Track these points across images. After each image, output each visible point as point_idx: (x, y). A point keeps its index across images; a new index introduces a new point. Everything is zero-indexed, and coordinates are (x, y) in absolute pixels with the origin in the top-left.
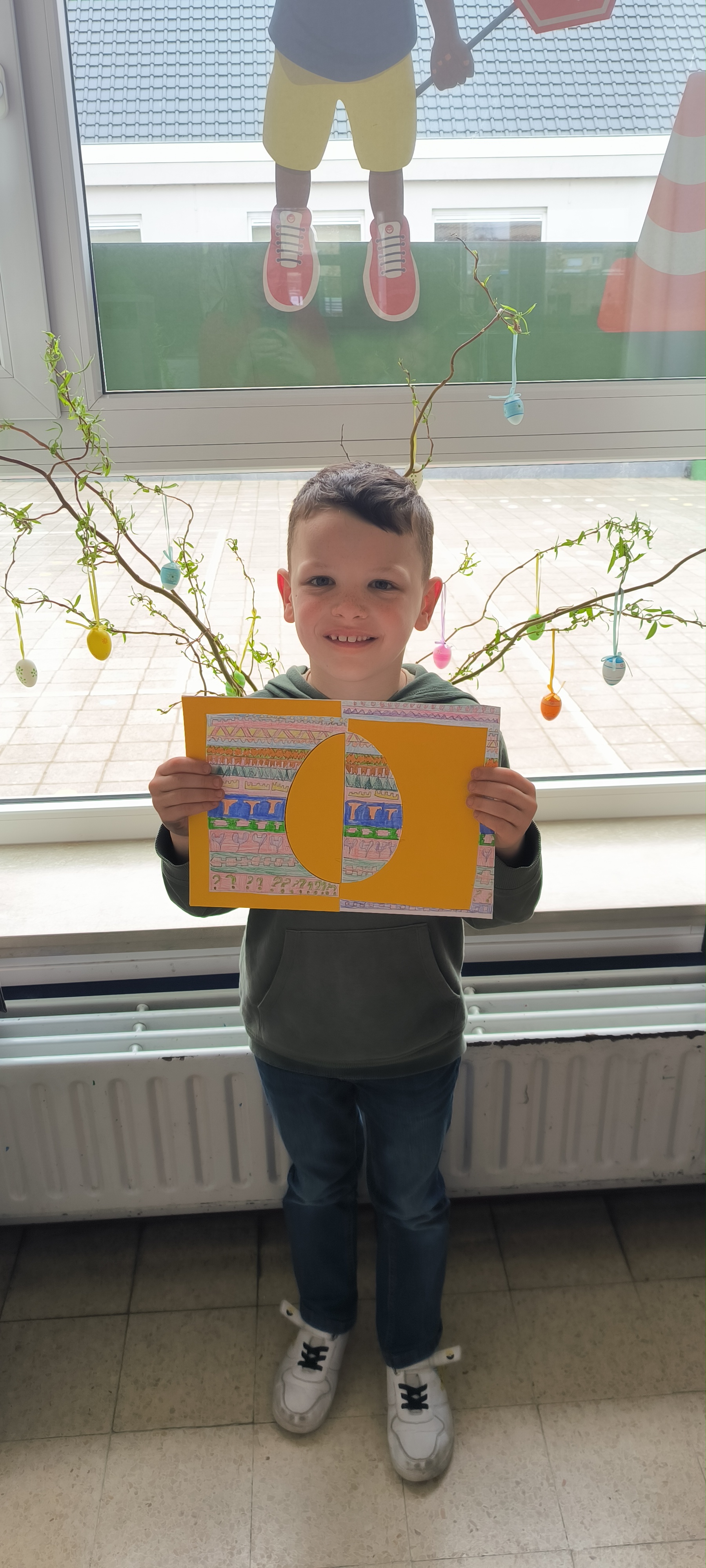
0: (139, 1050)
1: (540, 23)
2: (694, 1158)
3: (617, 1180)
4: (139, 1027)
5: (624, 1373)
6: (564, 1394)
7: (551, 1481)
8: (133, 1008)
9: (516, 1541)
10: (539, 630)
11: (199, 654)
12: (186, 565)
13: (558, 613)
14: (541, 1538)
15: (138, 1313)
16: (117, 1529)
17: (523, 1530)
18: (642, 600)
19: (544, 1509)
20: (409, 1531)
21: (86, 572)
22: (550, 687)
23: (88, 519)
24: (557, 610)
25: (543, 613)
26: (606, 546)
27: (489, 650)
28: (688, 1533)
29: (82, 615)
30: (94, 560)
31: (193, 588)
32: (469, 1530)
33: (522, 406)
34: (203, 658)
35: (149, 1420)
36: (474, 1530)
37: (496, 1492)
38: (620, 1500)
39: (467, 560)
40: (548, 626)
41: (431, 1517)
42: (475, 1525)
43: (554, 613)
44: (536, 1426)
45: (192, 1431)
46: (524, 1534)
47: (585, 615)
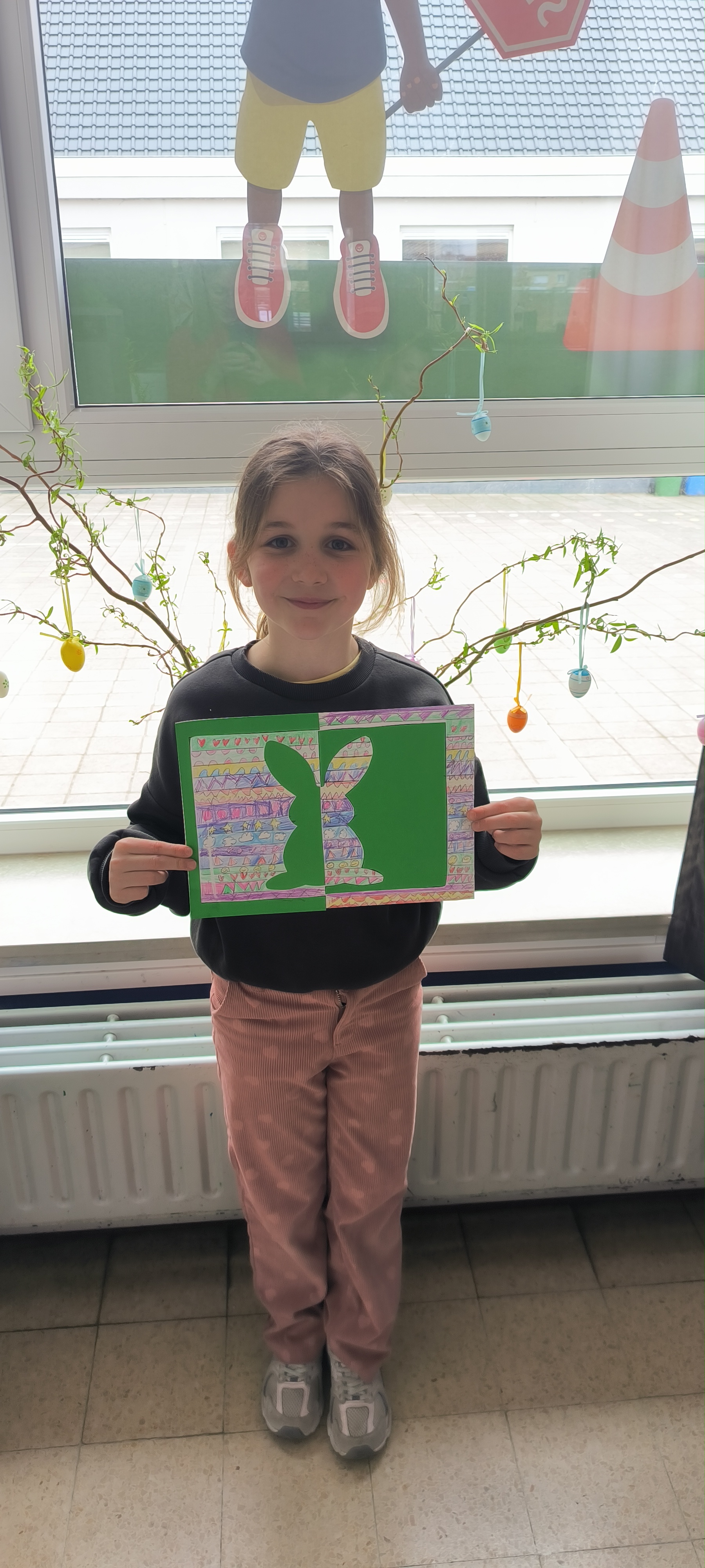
0: (110, 1060)
1: (507, 48)
2: (659, 1164)
3: (583, 1187)
4: (110, 1037)
5: (591, 1379)
6: (532, 1400)
7: (519, 1487)
8: (103, 1018)
9: (485, 1547)
10: (506, 643)
11: (171, 666)
12: (158, 578)
13: (525, 627)
14: (509, 1543)
15: (106, 1324)
16: (87, 1541)
17: (492, 1535)
18: (607, 614)
19: (513, 1515)
20: (379, 1539)
21: (59, 584)
22: (517, 700)
23: (61, 531)
24: (524, 624)
25: (510, 626)
26: (572, 561)
27: (457, 663)
28: (655, 1536)
29: (54, 626)
30: (67, 572)
31: (165, 601)
32: (439, 1537)
33: (489, 424)
34: (174, 670)
35: (119, 1431)
36: (444, 1536)
37: (465, 1499)
38: (587, 1505)
39: (435, 574)
40: (515, 639)
41: (400, 1523)
42: (445, 1532)
43: (521, 626)
44: (504, 1432)
45: (163, 1441)
46: (493, 1540)
47: (551, 629)
